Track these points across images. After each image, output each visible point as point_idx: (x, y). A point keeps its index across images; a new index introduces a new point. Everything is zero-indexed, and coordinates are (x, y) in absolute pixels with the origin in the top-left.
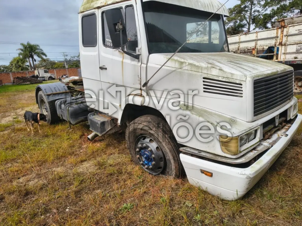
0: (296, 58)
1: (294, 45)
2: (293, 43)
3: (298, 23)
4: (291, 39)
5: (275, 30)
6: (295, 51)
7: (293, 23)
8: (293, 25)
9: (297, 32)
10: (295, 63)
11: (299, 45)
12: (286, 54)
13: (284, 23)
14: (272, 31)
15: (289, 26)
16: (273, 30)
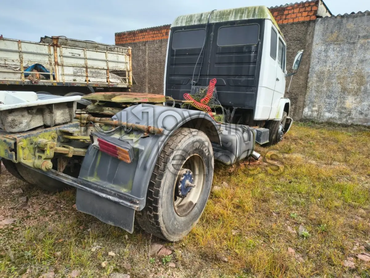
0: (74, 80)
1: (70, 67)
2: (70, 65)
3: (70, 46)
4: (66, 61)
5: (46, 46)
6: (72, 73)
7: (65, 45)
8: (66, 46)
9: (70, 55)
10: (75, 85)
11: (75, 68)
12: (64, 75)
13: (57, 42)
14: (42, 46)
15: (62, 46)
16: (44, 46)
